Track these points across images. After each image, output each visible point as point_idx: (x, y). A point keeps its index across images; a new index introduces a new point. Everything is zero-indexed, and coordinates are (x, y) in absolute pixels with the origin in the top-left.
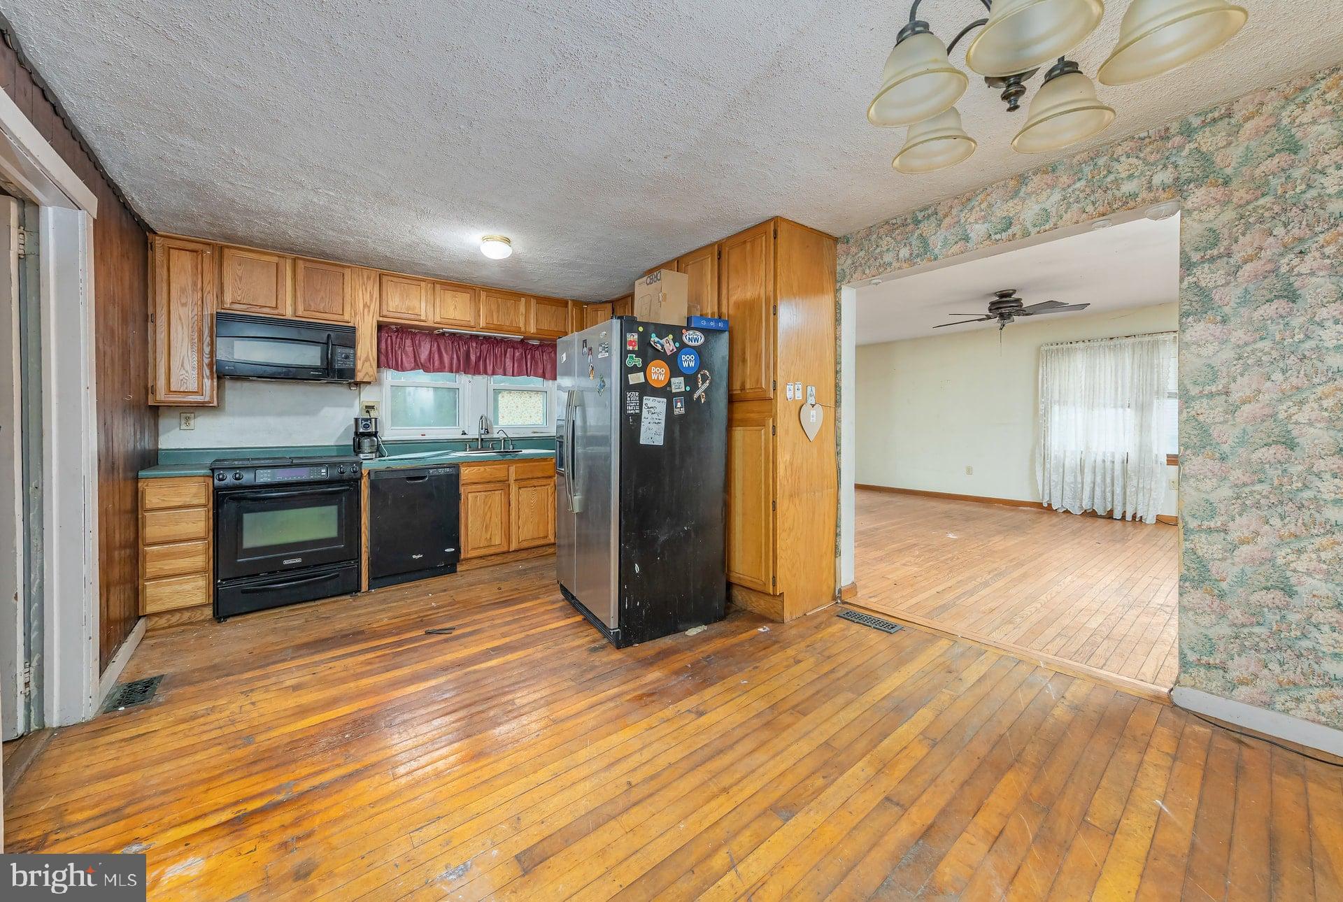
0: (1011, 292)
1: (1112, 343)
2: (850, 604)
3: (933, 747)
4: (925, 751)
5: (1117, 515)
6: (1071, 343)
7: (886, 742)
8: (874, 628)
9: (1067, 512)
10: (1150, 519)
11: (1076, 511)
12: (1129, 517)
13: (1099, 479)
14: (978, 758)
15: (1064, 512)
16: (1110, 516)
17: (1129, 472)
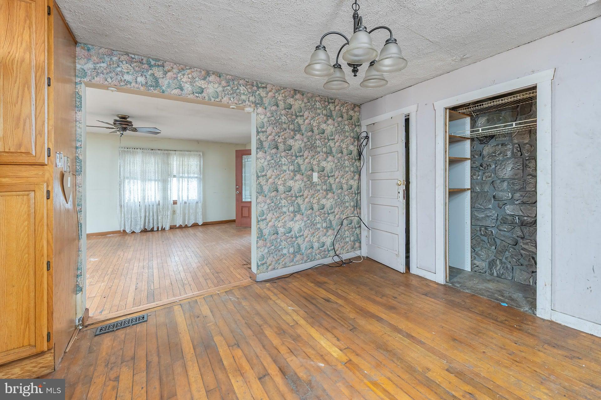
0: (127, 117)
1: (152, 151)
2: (92, 324)
3: (239, 347)
4: (240, 351)
5: (155, 229)
6: (134, 149)
7: (225, 363)
8: (133, 325)
9: (133, 232)
10: (167, 228)
11: (138, 230)
12: (160, 229)
13: (147, 214)
14: (253, 336)
15: (132, 233)
16: (152, 230)
17: (160, 209)
